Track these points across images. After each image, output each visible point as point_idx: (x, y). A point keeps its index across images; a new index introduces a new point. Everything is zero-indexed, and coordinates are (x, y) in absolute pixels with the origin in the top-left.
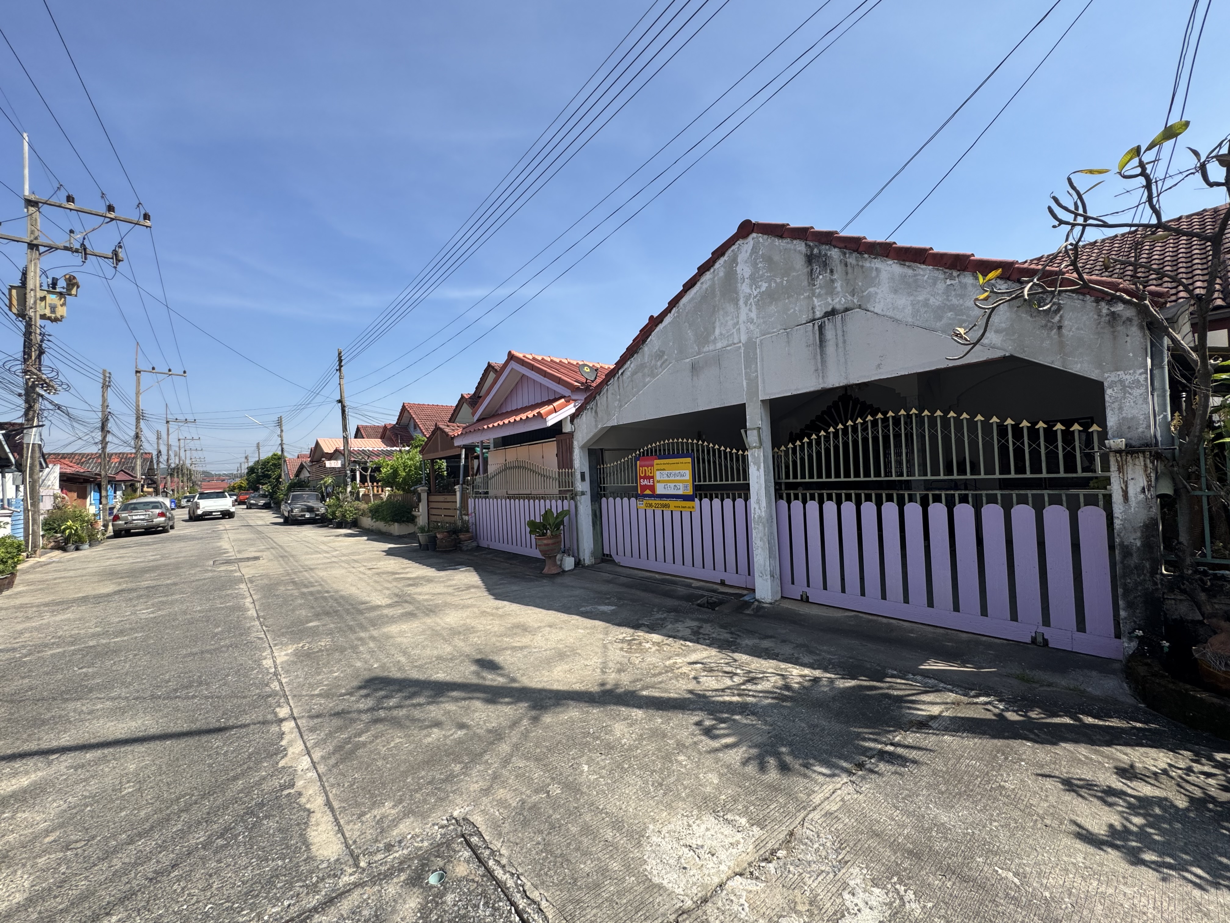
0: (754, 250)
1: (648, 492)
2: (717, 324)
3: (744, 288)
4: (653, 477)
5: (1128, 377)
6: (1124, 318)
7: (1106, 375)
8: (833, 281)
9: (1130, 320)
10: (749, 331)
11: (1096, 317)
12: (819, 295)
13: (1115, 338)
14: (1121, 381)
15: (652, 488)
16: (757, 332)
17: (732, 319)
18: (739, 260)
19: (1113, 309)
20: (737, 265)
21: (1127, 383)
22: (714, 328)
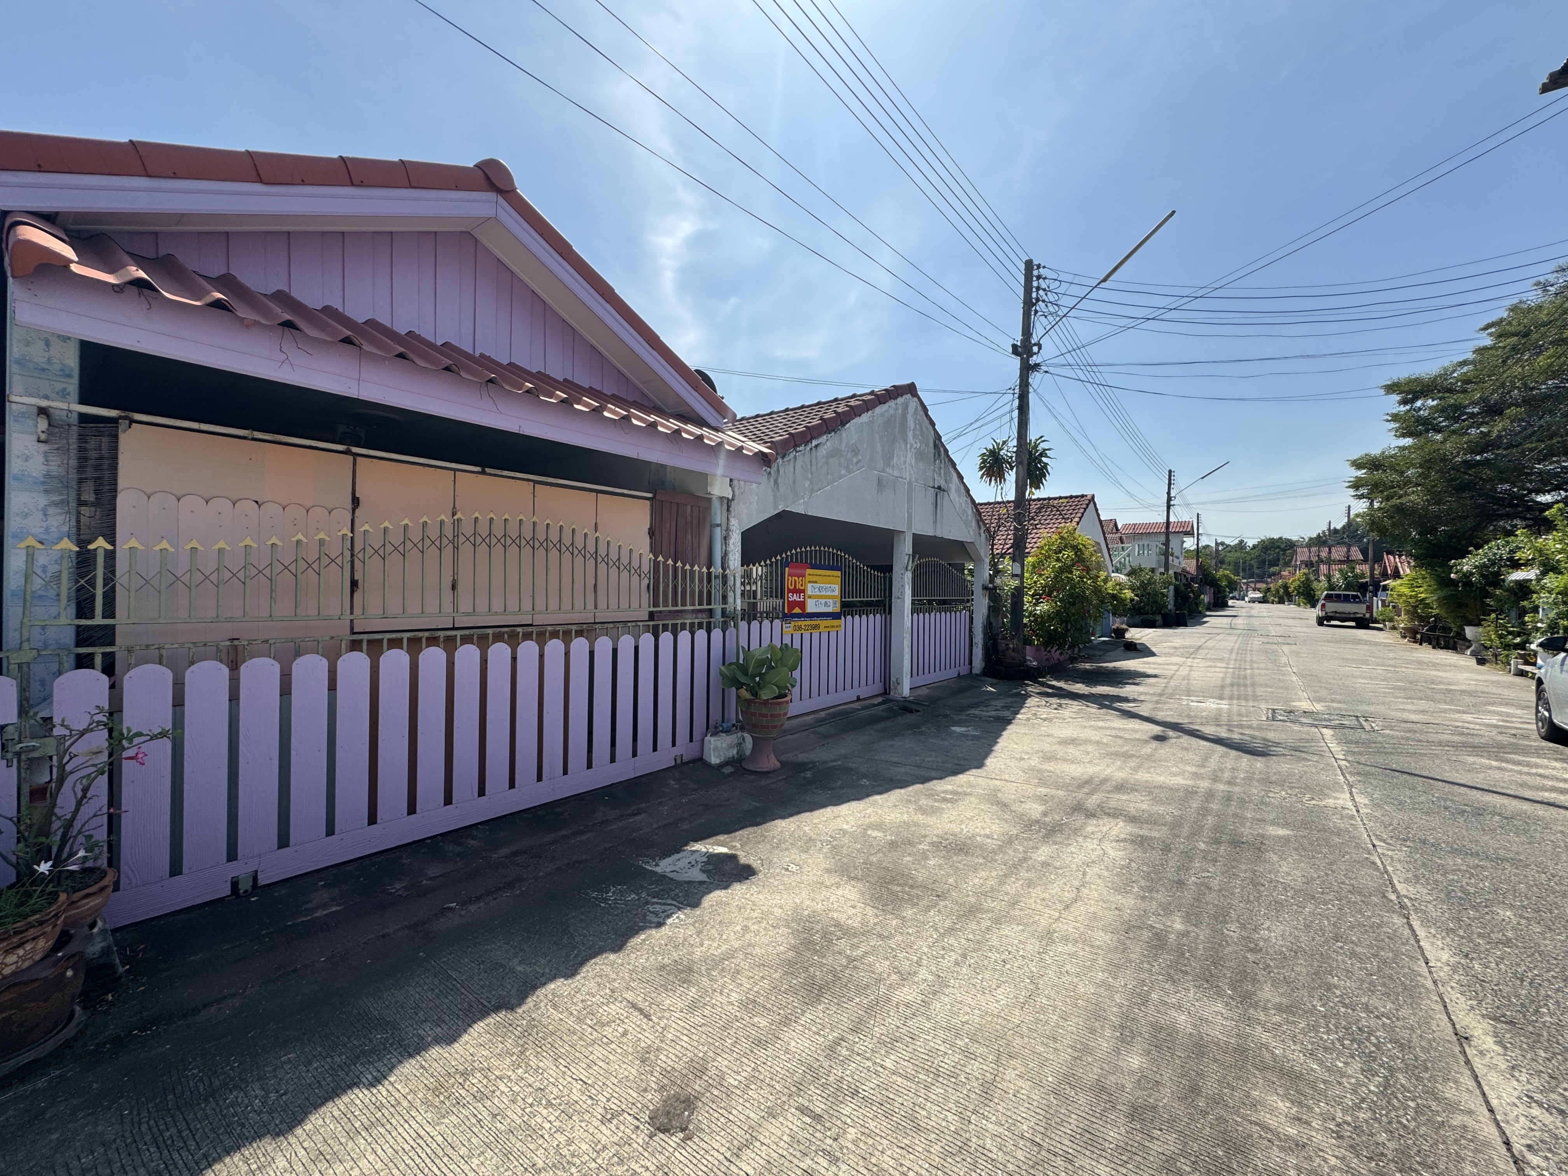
1: (797, 610)
2: (896, 453)
3: (911, 437)
4: (803, 591)
8: (941, 468)
10: (910, 473)
12: (936, 473)
15: (802, 605)
16: (914, 478)
17: (903, 456)
18: (909, 409)
20: (908, 413)
22: (894, 456)
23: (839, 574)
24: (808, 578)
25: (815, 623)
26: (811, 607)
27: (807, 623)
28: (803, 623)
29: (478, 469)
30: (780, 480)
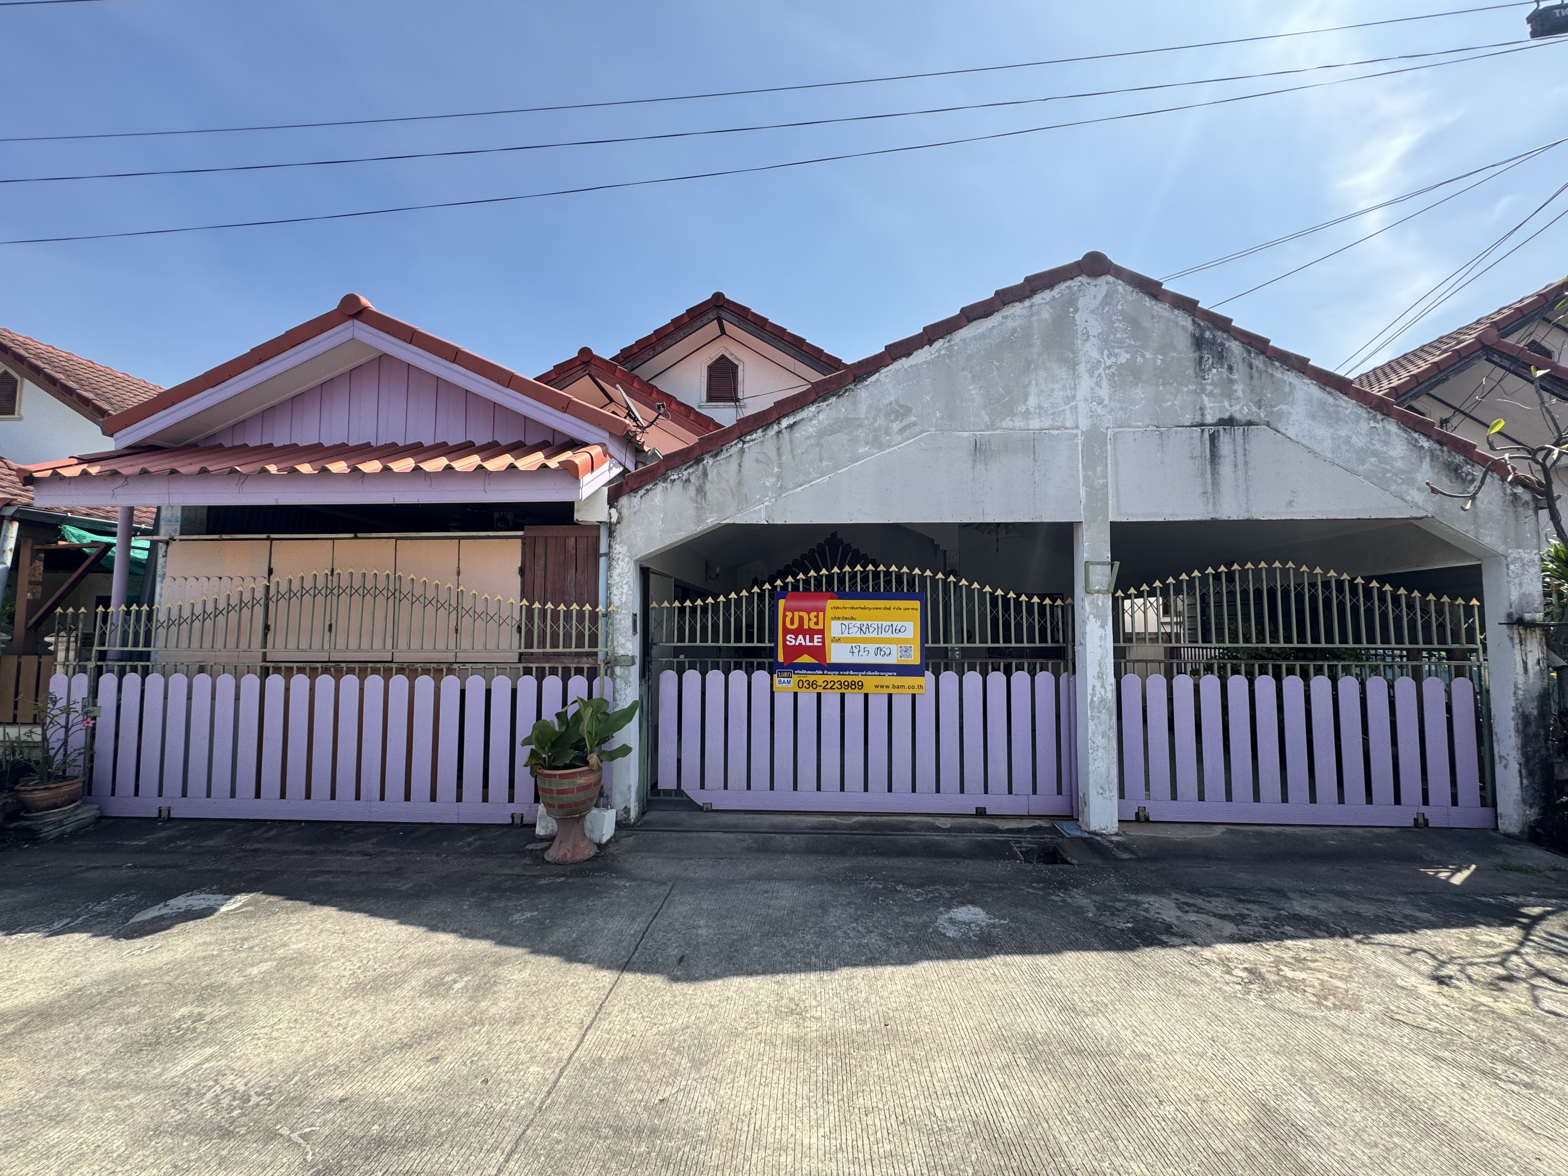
0: (1108, 299)
1: (806, 659)
2: (1033, 389)
3: (1090, 350)
4: (821, 632)
5: (1526, 555)
6: (1523, 501)
7: (1510, 551)
8: (1231, 381)
9: (1527, 503)
10: (1093, 415)
11: (1502, 494)
12: (1211, 395)
13: (1517, 518)
14: (1521, 559)
15: (819, 652)
16: (1108, 420)
17: (1064, 388)
18: (1081, 303)
19: (1515, 491)
20: (1076, 310)
21: (1525, 561)
22: (1026, 396)
23: (917, 604)
24: (829, 613)
25: (850, 679)
26: (837, 654)
27: (829, 678)
28: (820, 678)
29: (352, 535)
30: (708, 486)
